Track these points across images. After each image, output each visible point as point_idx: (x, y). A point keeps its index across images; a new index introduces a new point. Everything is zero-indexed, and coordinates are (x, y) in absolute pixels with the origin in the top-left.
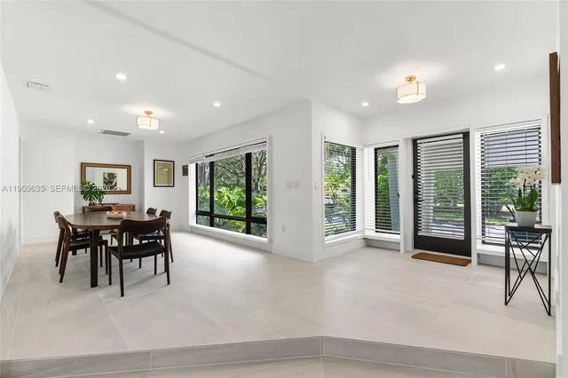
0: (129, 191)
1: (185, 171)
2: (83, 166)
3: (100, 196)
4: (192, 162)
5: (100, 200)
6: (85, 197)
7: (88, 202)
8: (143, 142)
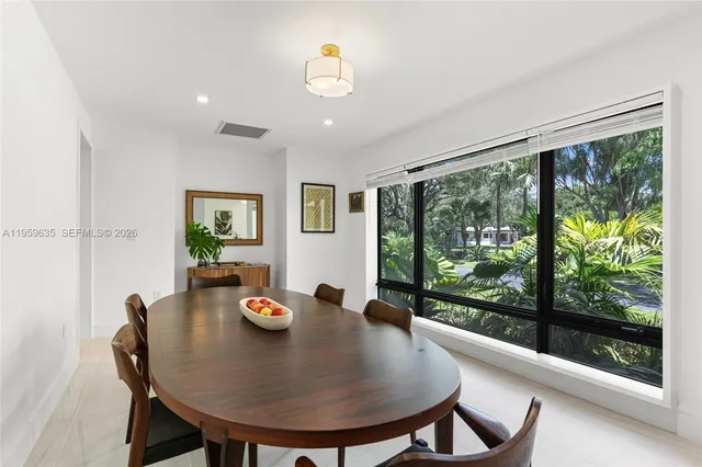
0: (259, 241)
1: (356, 203)
2: (191, 196)
3: (215, 248)
4: (369, 185)
5: (216, 257)
6: (191, 252)
7: (197, 260)
8: (284, 150)
